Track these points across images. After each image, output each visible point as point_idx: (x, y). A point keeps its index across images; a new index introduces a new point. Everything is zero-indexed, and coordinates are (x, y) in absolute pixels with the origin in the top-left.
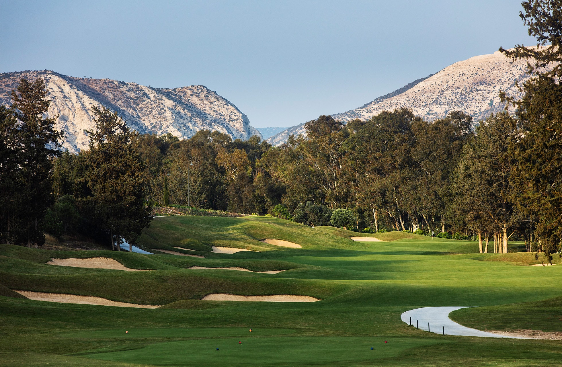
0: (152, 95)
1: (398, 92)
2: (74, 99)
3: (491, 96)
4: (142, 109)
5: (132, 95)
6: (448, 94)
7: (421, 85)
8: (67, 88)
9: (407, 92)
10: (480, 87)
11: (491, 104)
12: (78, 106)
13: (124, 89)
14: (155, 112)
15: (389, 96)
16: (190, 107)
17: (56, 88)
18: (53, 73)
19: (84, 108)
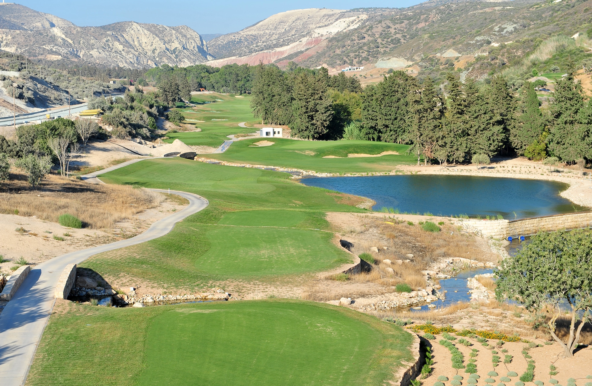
0: (168, 29)
1: (254, 25)
2: (141, 31)
3: (285, 27)
4: (165, 34)
5: (161, 29)
6: (271, 26)
7: (261, 23)
8: (139, 27)
9: (257, 25)
10: (281, 24)
11: (285, 30)
12: (143, 33)
13: (158, 27)
14: (169, 35)
15: (250, 27)
16: (181, 33)
17: (135, 27)
18: (134, 22)
19: (145, 34)
